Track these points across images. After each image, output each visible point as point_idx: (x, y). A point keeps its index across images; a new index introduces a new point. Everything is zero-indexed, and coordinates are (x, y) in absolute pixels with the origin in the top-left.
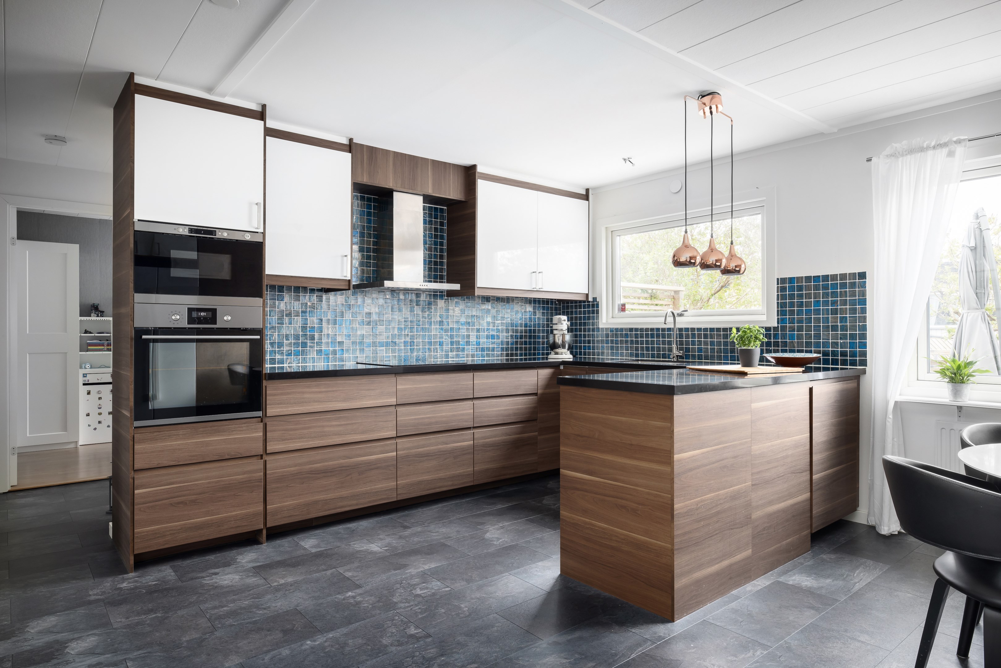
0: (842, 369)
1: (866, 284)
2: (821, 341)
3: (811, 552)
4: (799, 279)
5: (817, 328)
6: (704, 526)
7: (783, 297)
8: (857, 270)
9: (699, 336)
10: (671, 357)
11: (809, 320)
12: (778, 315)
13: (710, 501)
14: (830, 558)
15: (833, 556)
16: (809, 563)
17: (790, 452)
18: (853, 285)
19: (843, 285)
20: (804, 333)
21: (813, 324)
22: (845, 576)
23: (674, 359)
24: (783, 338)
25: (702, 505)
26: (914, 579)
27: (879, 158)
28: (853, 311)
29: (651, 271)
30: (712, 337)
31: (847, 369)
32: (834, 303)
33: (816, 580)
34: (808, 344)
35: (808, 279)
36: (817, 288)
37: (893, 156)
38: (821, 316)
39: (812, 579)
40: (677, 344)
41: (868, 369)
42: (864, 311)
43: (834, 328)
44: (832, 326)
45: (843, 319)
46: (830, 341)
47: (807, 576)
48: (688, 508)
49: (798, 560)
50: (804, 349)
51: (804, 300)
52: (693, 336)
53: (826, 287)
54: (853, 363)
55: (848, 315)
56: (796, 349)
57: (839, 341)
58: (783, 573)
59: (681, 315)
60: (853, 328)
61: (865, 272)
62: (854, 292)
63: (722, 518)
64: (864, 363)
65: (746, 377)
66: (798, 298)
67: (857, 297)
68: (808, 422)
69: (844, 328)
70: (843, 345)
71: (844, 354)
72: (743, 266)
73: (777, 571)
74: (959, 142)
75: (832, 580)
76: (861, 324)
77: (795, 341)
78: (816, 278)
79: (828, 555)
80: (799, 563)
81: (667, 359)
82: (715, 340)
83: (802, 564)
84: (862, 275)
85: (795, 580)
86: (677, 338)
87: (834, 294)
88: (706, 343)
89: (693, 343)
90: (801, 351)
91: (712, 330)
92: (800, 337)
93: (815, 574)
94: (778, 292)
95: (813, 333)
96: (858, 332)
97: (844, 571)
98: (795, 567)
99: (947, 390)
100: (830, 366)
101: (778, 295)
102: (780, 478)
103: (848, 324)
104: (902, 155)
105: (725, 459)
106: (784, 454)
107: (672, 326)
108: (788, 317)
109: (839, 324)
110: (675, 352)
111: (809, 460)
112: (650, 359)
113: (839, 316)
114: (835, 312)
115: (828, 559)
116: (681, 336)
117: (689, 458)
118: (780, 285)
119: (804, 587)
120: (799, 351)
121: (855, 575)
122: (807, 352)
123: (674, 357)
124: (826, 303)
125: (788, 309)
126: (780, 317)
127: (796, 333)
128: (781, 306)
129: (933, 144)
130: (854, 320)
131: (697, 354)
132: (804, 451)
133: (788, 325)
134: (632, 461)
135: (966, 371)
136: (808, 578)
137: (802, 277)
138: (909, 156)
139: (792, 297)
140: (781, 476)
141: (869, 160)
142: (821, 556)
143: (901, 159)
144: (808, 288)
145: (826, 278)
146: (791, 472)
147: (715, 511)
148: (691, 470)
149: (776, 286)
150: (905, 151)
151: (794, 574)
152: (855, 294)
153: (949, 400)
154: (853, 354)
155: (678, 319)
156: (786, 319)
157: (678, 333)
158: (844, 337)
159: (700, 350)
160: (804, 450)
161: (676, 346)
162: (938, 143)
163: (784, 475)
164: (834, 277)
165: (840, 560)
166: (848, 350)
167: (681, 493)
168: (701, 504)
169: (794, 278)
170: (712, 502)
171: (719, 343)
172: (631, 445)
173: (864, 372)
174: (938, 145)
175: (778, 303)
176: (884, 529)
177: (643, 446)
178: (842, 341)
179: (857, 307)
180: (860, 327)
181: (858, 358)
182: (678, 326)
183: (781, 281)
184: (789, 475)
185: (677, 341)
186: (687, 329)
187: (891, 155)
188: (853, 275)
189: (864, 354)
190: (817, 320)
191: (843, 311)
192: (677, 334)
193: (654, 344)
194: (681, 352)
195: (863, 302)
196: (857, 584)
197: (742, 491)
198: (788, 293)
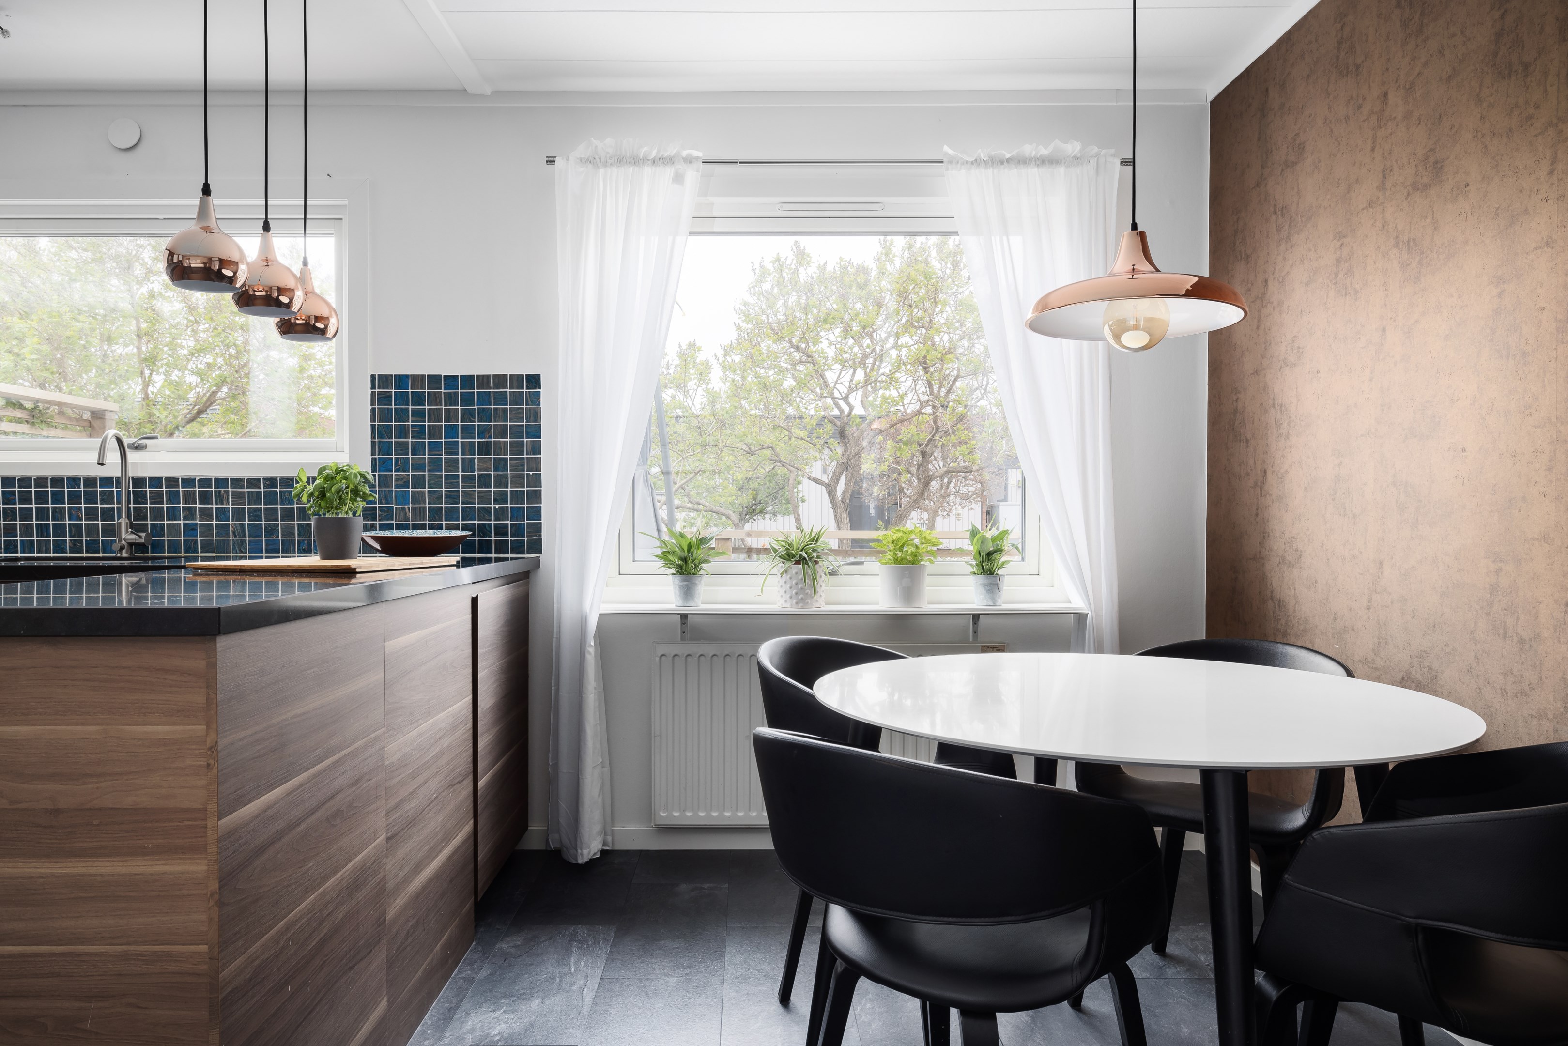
0: (498, 560)
1: (540, 398)
2: (460, 505)
3: (477, 944)
4: (418, 379)
5: (451, 480)
6: (293, 993)
7: (385, 415)
8: (525, 370)
9: (189, 497)
10: (116, 547)
11: (435, 465)
12: (373, 453)
13: (306, 919)
14: (516, 947)
15: (518, 940)
16: (484, 973)
17: (445, 742)
18: (517, 399)
19: (501, 398)
20: (427, 489)
21: (443, 473)
22: (558, 979)
23: (124, 552)
24: (384, 501)
25: (287, 941)
26: (662, 943)
27: (568, 160)
28: (518, 448)
29: (34, 357)
30: (220, 498)
31: (507, 559)
32: (484, 432)
33: (513, 1011)
34: (436, 513)
35: (434, 380)
36: (451, 399)
37: (590, 162)
38: (460, 456)
39: (504, 1012)
40: (128, 516)
41: (543, 557)
42: (536, 449)
43: (485, 481)
44: (480, 476)
45: (500, 465)
46: (477, 506)
47: (492, 1008)
48: (257, 963)
49: (459, 973)
50: (427, 522)
51: (427, 424)
52: (173, 497)
53: (468, 399)
54: (518, 548)
55: (509, 456)
56: (411, 523)
57: (493, 506)
58: (444, 1020)
59: (138, 448)
60: (518, 480)
61: (539, 375)
62: (520, 411)
63: (333, 950)
64: (536, 547)
65: (353, 581)
66: (415, 419)
67: (525, 421)
68: (469, 670)
69: (501, 481)
70: (501, 514)
71: (501, 531)
72: (333, 321)
73: (430, 1018)
74: (689, 160)
75: (540, 998)
76: (531, 473)
77: (409, 508)
78: (451, 380)
79: (509, 939)
80: (464, 979)
81: (101, 555)
82: (230, 506)
83: (470, 980)
84: (534, 381)
85: (473, 1030)
86: (129, 502)
87: (484, 415)
88: (206, 514)
89: (173, 514)
90: (423, 527)
91: (221, 482)
92: (418, 498)
93: (505, 996)
94: (372, 404)
95: (443, 490)
96: (526, 489)
97: (551, 968)
98: (460, 995)
99: (672, 588)
100: (477, 555)
101: (373, 410)
102: (431, 806)
103: (509, 472)
104: (605, 165)
105: (337, 793)
106: (438, 749)
107: (116, 473)
108: (394, 457)
109: (492, 473)
110: (126, 535)
111: (470, 752)
112: (52, 555)
113: (492, 456)
114: (484, 449)
115: (513, 950)
116: (139, 497)
117: (258, 816)
118: (377, 390)
119: (499, 1040)
120: (416, 527)
121: (573, 970)
122: (431, 527)
123: (122, 548)
124: (467, 431)
125: (393, 440)
126: (377, 457)
127: (410, 489)
128: (379, 434)
129: (654, 154)
130: (518, 465)
131: (182, 538)
132: (465, 733)
133: (394, 473)
134: (59, 865)
135: (699, 554)
136: (497, 1014)
137: (423, 376)
138: (615, 170)
139: (402, 415)
140: (433, 801)
141: (551, 161)
142: (497, 947)
143: (602, 171)
144: (434, 399)
145: (468, 380)
146: (447, 786)
147: (317, 939)
148: (262, 849)
149: (370, 391)
150: (611, 158)
151: (468, 1014)
152: (521, 415)
153: (674, 605)
154: (518, 530)
155: (133, 457)
156: (390, 462)
157: (131, 489)
158: (501, 498)
159: (190, 529)
160: (465, 731)
161: (127, 520)
162: (661, 154)
163: (437, 797)
164: (484, 380)
165: (533, 943)
166: (509, 522)
167: (237, 929)
168: (285, 938)
169: (407, 376)
170: (311, 918)
171: (239, 514)
172: (57, 812)
173: (537, 563)
174: (659, 159)
175: (373, 427)
176: (582, 854)
177: (100, 809)
178: (497, 506)
179: (525, 440)
180: (530, 479)
181: (526, 539)
182: (132, 473)
183: (380, 381)
184: (445, 793)
185: (129, 508)
186: (156, 482)
187: (587, 160)
188: (517, 380)
189: (537, 530)
190: (452, 464)
191: (500, 448)
192: (129, 491)
193: (63, 518)
194: (143, 535)
195: (535, 432)
196: (586, 990)
197: (370, 863)
198: (393, 407)
